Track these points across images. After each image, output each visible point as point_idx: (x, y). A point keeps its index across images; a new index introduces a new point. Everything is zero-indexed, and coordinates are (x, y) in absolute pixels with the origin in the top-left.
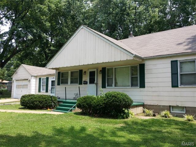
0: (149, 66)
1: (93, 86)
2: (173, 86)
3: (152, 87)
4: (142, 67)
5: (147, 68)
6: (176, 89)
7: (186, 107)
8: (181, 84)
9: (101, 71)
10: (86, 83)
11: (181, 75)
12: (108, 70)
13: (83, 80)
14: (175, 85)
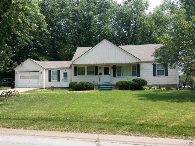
0: (142, 66)
1: (107, 76)
2: (154, 76)
3: (144, 76)
4: (138, 66)
5: (141, 66)
6: (155, 77)
7: (159, 85)
8: (158, 75)
9: (112, 67)
10: (101, 74)
11: (157, 71)
12: (117, 66)
13: (99, 72)
14: (155, 75)
